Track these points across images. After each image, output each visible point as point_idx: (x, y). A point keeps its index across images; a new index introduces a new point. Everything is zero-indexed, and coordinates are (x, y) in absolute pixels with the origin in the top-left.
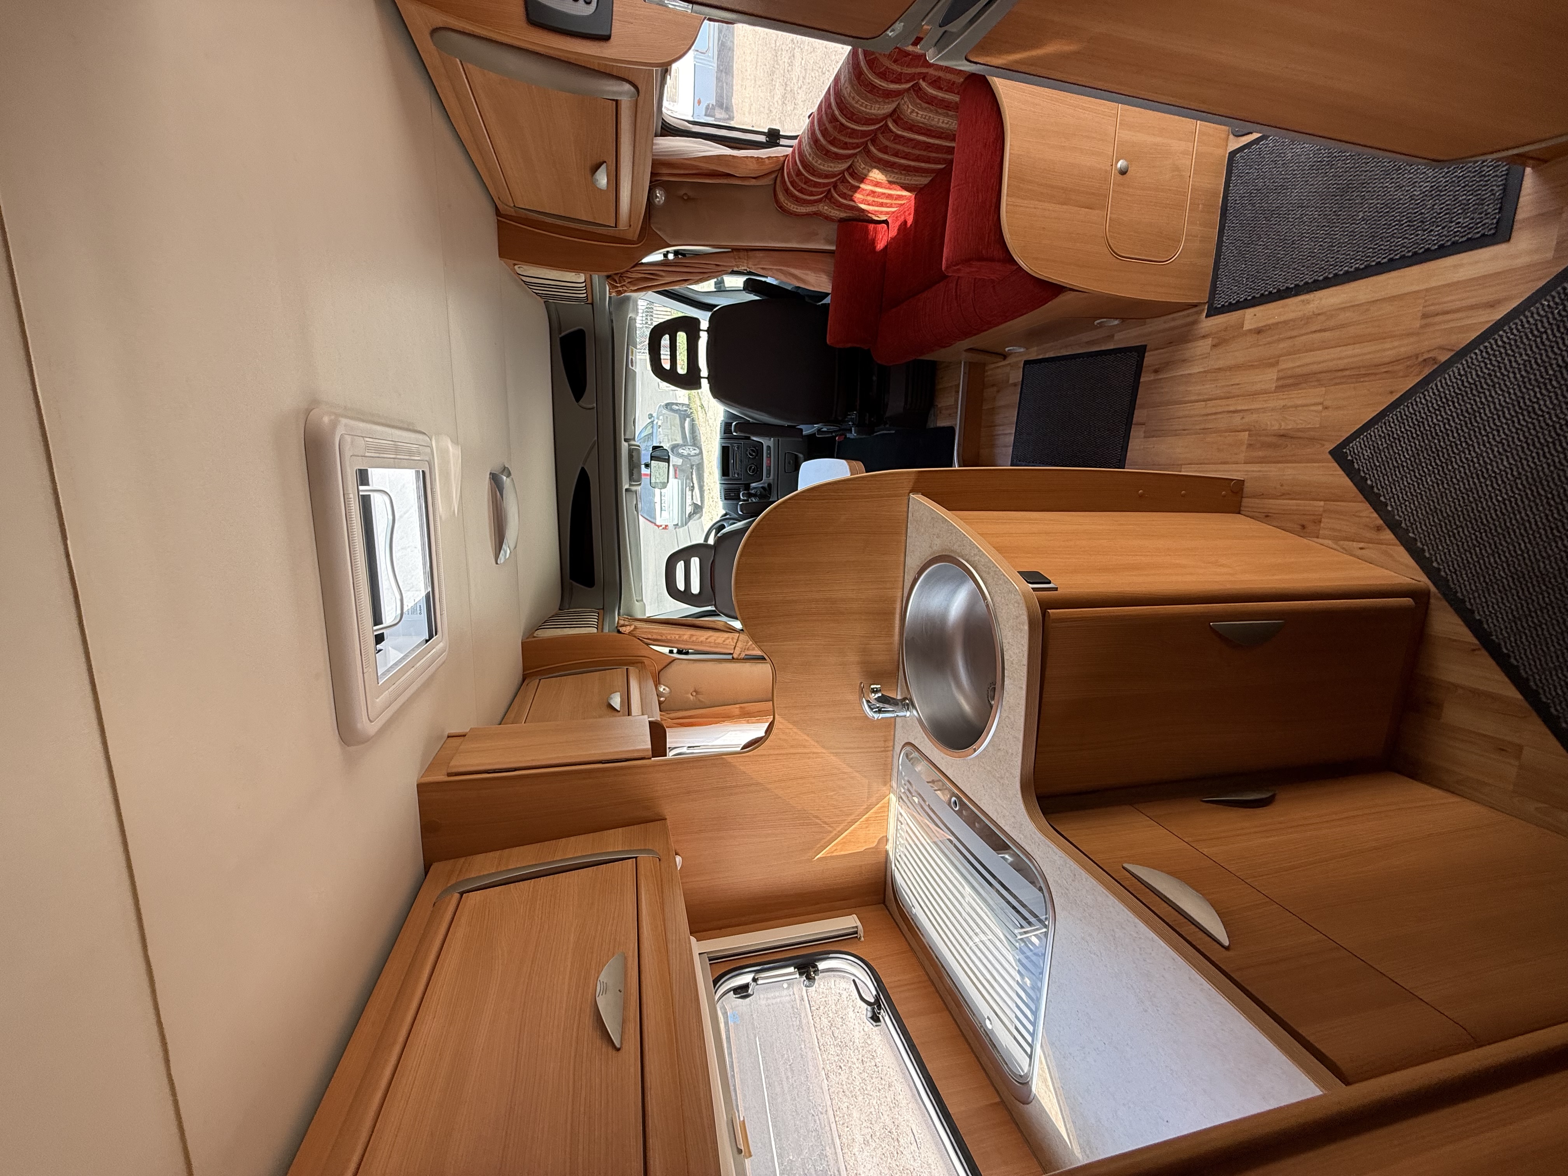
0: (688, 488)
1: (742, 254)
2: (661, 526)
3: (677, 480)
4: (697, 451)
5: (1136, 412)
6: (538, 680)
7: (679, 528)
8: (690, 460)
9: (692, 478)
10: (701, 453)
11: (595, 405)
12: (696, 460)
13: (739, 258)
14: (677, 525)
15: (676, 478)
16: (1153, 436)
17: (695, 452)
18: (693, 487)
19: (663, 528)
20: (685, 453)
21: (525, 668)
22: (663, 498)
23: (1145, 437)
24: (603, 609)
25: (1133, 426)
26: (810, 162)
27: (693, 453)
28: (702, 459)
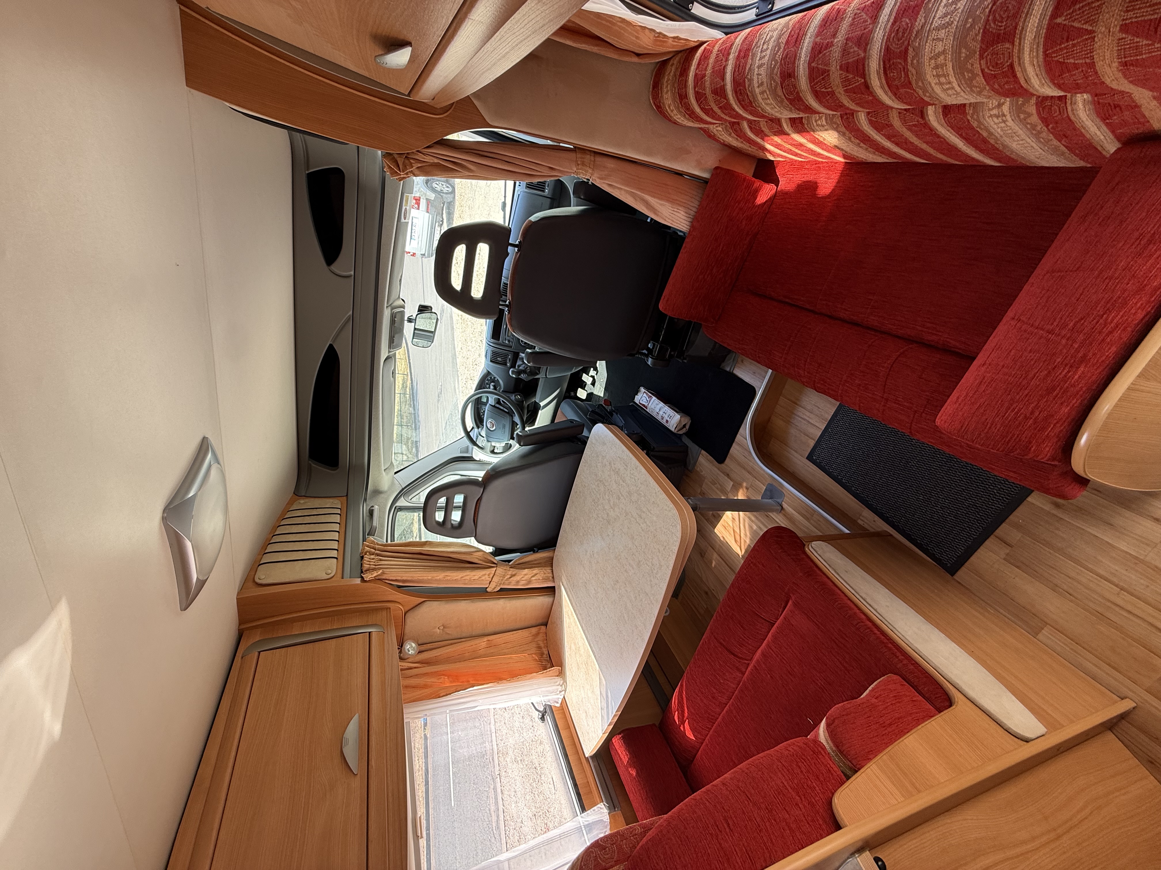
0: (437, 224)
1: (588, 158)
2: (409, 253)
3: (428, 214)
4: (450, 190)
5: (1004, 524)
6: (257, 654)
7: (425, 258)
8: (442, 196)
9: (442, 214)
10: (453, 192)
11: (352, 273)
12: (449, 198)
13: (583, 164)
14: (424, 255)
15: (428, 212)
16: (1017, 567)
17: (447, 189)
18: (442, 221)
19: (411, 255)
20: (439, 188)
21: (241, 622)
22: (413, 228)
23: (1005, 559)
24: (347, 495)
25: (992, 536)
26: (753, 92)
27: (445, 190)
28: (454, 198)
